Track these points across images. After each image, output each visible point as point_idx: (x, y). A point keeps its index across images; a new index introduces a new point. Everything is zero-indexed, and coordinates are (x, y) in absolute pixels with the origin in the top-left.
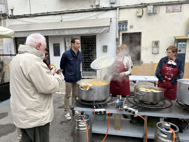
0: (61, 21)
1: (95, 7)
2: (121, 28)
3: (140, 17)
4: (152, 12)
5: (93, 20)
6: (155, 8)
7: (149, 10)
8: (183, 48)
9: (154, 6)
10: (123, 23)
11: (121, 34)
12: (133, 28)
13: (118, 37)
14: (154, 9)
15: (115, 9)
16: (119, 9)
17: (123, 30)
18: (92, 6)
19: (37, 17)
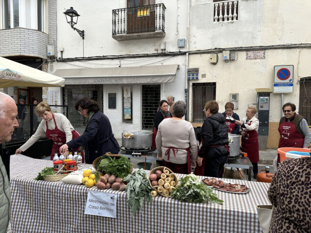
0: (120, 66)
1: (160, 52)
2: (191, 77)
3: (214, 64)
4: (228, 58)
5: (157, 66)
6: (233, 55)
7: (224, 56)
8: (266, 103)
9: (230, 51)
10: (193, 71)
11: (191, 84)
12: (205, 77)
13: (186, 88)
14: (231, 54)
15: (184, 54)
16: (189, 54)
17: (193, 79)
18: (157, 50)
19: (91, 62)
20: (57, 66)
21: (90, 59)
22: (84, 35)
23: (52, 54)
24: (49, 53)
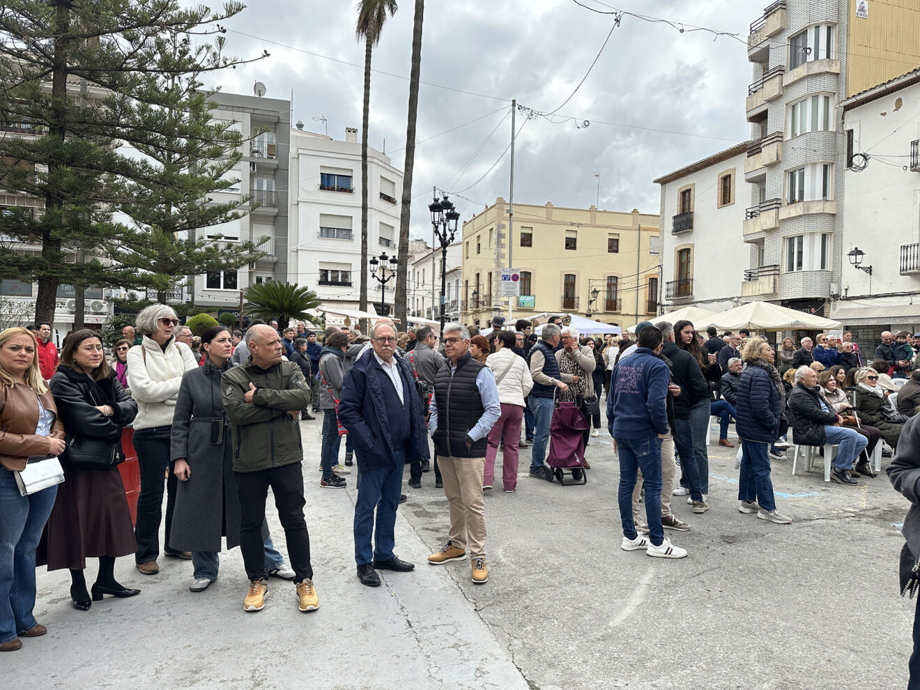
0: (911, 304)
19: (878, 299)
20: (841, 305)
21: (877, 296)
22: (871, 271)
23: (835, 293)
24: (833, 292)
